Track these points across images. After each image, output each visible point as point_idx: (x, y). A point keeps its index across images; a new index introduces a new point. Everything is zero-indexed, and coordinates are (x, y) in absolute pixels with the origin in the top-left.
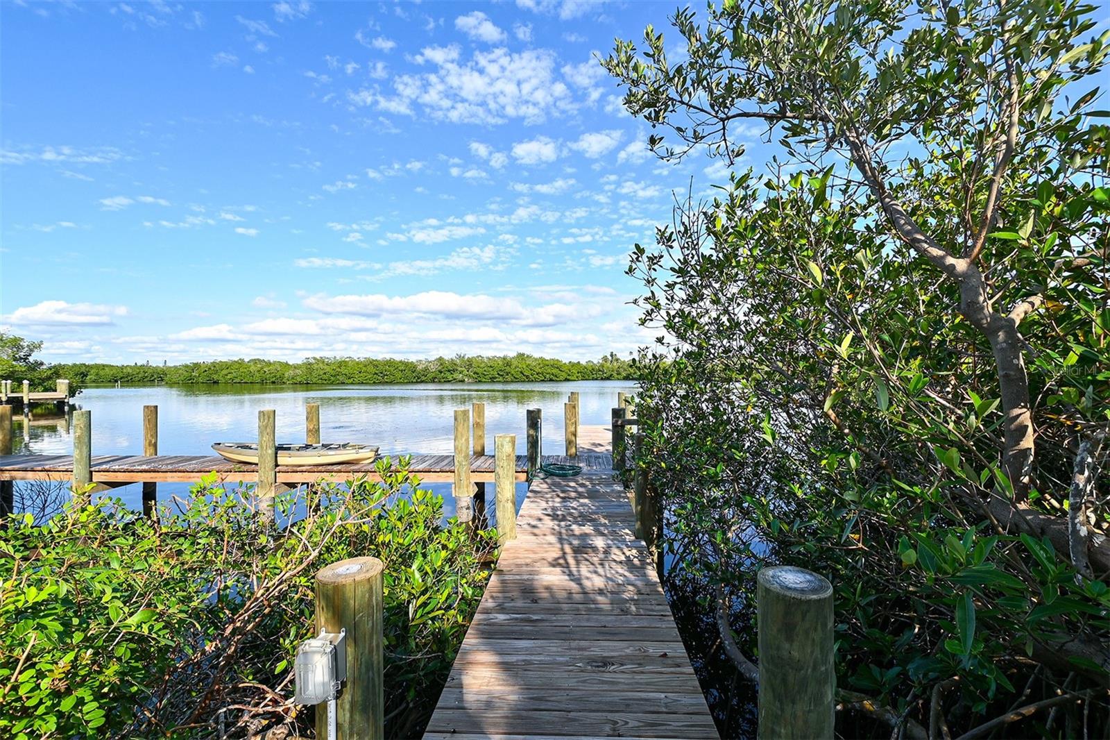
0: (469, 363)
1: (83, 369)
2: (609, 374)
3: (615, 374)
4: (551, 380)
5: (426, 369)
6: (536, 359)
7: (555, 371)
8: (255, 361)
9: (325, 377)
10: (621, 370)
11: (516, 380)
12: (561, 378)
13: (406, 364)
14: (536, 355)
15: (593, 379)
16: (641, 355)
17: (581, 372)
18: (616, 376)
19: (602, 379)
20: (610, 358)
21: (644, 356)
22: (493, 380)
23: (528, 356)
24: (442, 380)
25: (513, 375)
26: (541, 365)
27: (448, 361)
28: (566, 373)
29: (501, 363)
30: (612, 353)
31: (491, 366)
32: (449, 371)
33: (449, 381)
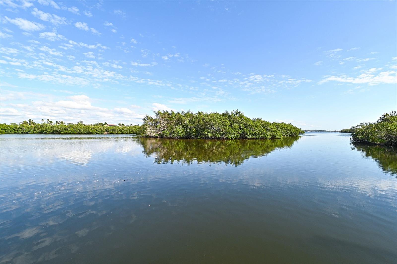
2: (27, 130)
3: (32, 130)
10: (37, 128)
15: (15, 133)
16: (49, 121)
17: (5, 129)
18: (33, 132)
19: (22, 133)
20: (28, 122)
21: (51, 122)
30: (30, 119)
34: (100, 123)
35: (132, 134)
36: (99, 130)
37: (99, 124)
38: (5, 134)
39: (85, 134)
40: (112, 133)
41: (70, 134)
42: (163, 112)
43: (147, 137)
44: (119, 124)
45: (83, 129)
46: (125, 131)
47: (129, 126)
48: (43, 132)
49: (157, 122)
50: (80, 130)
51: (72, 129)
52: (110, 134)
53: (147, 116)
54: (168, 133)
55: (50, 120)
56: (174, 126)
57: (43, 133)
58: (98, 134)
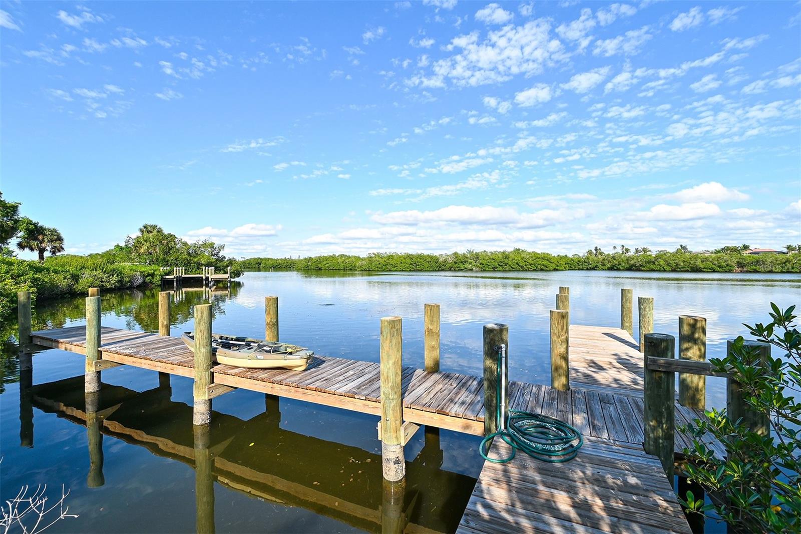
0: (477, 257)
1: (259, 261)
2: (594, 265)
3: (600, 265)
4: (542, 270)
5: (445, 261)
6: (529, 253)
7: (545, 262)
8: (342, 256)
9: (379, 266)
10: (606, 262)
11: (512, 270)
12: (551, 268)
13: (431, 257)
14: (530, 250)
15: (579, 269)
16: (624, 249)
17: (568, 264)
18: (601, 267)
19: (587, 269)
20: (595, 252)
21: (627, 250)
22: (494, 269)
23: (522, 251)
24: (457, 269)
25: (510, 265)
26: (534, 258)
27: (461, 255)
28: (556, 264)
29: (501, 256)
30: (597, 247)
31: (493, 259)
32: (462, 262)
33: (461, 270)
37: (727, 250)
38: (569, 270)
39: (687, 271)
41: (659, 271)
44: (789, 248)
45: (684, 261)
48: (616, 268)
50: (677, 264)
51: (662, 262)
55: (626, 247)
57: (615, 270)
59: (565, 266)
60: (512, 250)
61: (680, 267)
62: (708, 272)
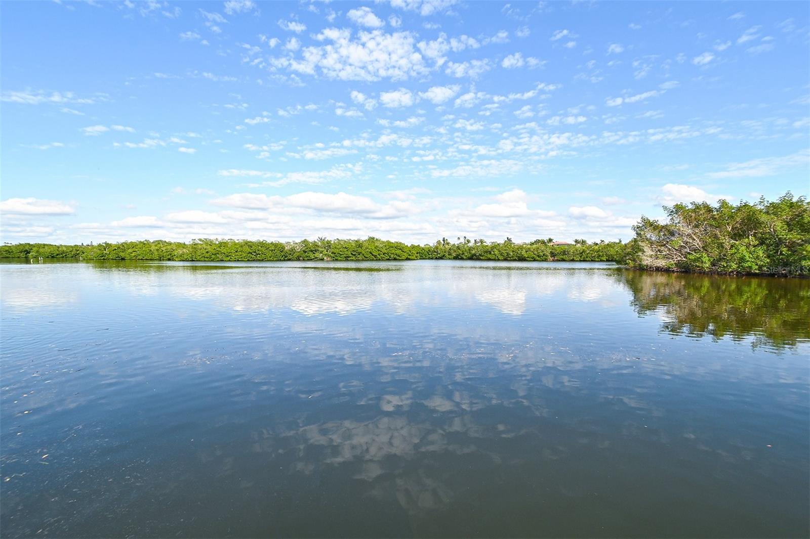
0: (328, 245)
2: (442, 254)
3: (447, 254)
4: (395, 259)
5: (293, 249)
6: (383, 242)
7: (398, 252)
10: (452, 251)
11: (366, 259)
12: (403, 257)
13: (276, 245)
14: (384, 239)
15: (429, 258)
16: (466, 240)
17: (419, 253)
18: (448, 256)
19: (436, 258)
20: (443, 242)
21: (469, 241)
22: (347, 259)
23: (377, 239)
24: (306, 259)
25: (363, 255)
26: (387, 247)
27: (311, 243)
28: (408, 253)
29: (354, 245)
30: (444, 238)
31: (346, 248)
32: (312, 251)
33: (311, 259)
34: (540, 239)
35: (603, 261)
36: (538, 253)
37: (538, 243)
38: (420, 259)
39: (515, 260)
40: (562, 259)
41: (494, 260)
42: (690, 207)
43: (643, 270)
44: (576, 241)
45: (513, 251)
46: (589, 255)
47: (597, 244)
48: (460, 257)
49: (672, 234)
50: (508, 254)
51: (496, 252)
52: (559, 260)
53: (643, 219)
54: (705, 259)
55: (467, 238)
56: (727, 242)
57: (459, 259)
58: (537, 260)
59: (416, 255)
60: (367, 238)
61: (510, 256)
62: (530, 261)
